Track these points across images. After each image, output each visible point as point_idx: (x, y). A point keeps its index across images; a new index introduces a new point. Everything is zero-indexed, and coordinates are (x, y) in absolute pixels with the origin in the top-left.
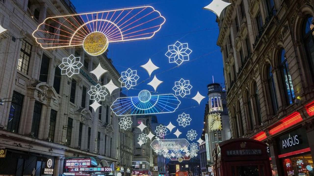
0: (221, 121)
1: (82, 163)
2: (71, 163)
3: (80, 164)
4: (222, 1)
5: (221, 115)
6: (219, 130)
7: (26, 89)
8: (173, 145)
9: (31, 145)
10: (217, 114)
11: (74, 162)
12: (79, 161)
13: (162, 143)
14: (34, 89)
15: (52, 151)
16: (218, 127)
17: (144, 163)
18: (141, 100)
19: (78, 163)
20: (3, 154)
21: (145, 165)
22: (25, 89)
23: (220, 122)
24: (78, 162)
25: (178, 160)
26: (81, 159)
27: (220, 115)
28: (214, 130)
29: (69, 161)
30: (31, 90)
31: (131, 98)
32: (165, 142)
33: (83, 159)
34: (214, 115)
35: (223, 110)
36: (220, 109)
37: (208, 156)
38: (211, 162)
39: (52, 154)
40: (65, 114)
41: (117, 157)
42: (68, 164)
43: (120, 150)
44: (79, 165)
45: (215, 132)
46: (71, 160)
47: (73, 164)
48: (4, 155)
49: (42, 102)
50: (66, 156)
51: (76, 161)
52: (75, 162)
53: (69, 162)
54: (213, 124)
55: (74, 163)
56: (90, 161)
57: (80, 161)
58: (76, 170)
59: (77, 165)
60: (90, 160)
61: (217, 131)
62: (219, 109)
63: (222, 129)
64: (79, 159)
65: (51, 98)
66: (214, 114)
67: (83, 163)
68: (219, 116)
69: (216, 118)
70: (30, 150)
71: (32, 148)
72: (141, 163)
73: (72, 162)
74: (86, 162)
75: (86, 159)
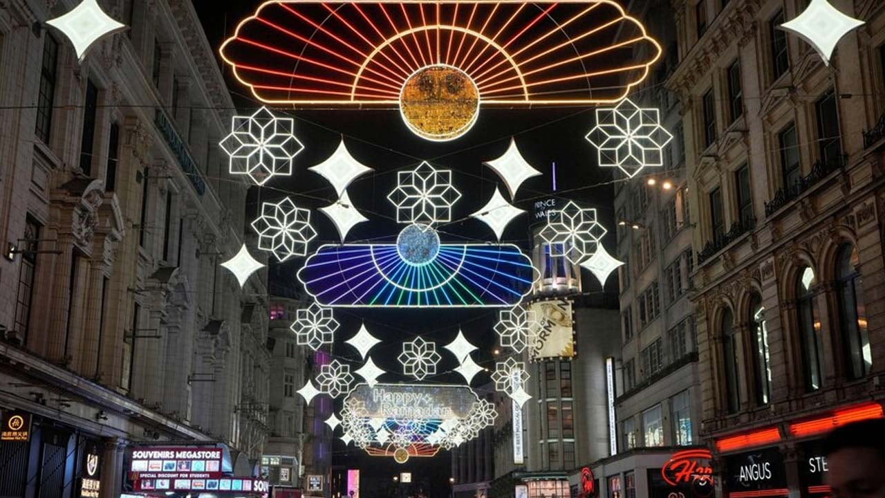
0: (575, 327)
1: (189, 461)
2: (151, 462)
3: (184, 466)
4: (827, 3)
5: (574, 307)
6: (566, 358)
7: (47, 202)
8: (422, 404)
9: (62, 398)
10: (560, 302)
11: (160, 459)
12: (178, 455)
13: (387, 396)
14: (73, 205)
15: (105, 418)
16: (564, 350)
17: (285, 463)
18: (407, 258)
19: (175, 462)
20: (22, 430)
21: (291, 469)
22: (45, 203)
23: (570, 331)
24: (174, 459)
25: (394, 455)
26: (187, 450)
27: (573, 305)
28: (548, 358)
29: (144, 454)
30: (61, 206)
31: (372, 250)
32: (398, 394)
33: (193, 450)
34: (553, 306)
35: (581, 290)
36: (573, 285)
37: (518, 448)
38: (525, 467)
39: (104, 429)
40: (129, 290)
41: (234, 441)
42: (137, 466)
43: (242, 415)
44: (179, 469)
45: (552, 364)
46: (148, 452)
47: (157, 466)
48: (26, 434)
49: (81, 248)
50: (130, 437)
51: (166, 454)
52: (163, 459)
53: (143, 459)
54: (545, 335)
55: (160, 462)
56: (218, 457)
57: (183, 455)
58: (162, 484)
59: (174, 470)
60: (218, 452)
61: (557, 363)
62: (570, 287)
63: (575, 357)
64: (178, 447)
65: (105, 235)
66: (551, 302)
67: (194, 462)
68: (569, 311)
69: (557, 315)
70: (62, 416)
71: (66, 410)
72: (275, 461)
73: (153, 459)
74: (205, 459)
75: (206, 450)
